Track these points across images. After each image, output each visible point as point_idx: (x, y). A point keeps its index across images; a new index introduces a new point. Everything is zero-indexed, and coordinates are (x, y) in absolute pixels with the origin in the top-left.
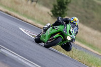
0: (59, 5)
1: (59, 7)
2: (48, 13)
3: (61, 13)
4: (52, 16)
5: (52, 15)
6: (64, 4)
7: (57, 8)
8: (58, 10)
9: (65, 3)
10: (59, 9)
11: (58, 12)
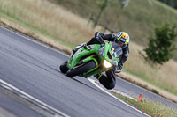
0: (158, 39)
1: (159, 42)
2: (140, 53)
3: (163, 53)
4: (146, 58)
5: (146, 56)
6: (167, 38)
7: (155, 45)
8: (156, 48)
9: (169, 36)
10: (159, 47)
11: (157, 52)
